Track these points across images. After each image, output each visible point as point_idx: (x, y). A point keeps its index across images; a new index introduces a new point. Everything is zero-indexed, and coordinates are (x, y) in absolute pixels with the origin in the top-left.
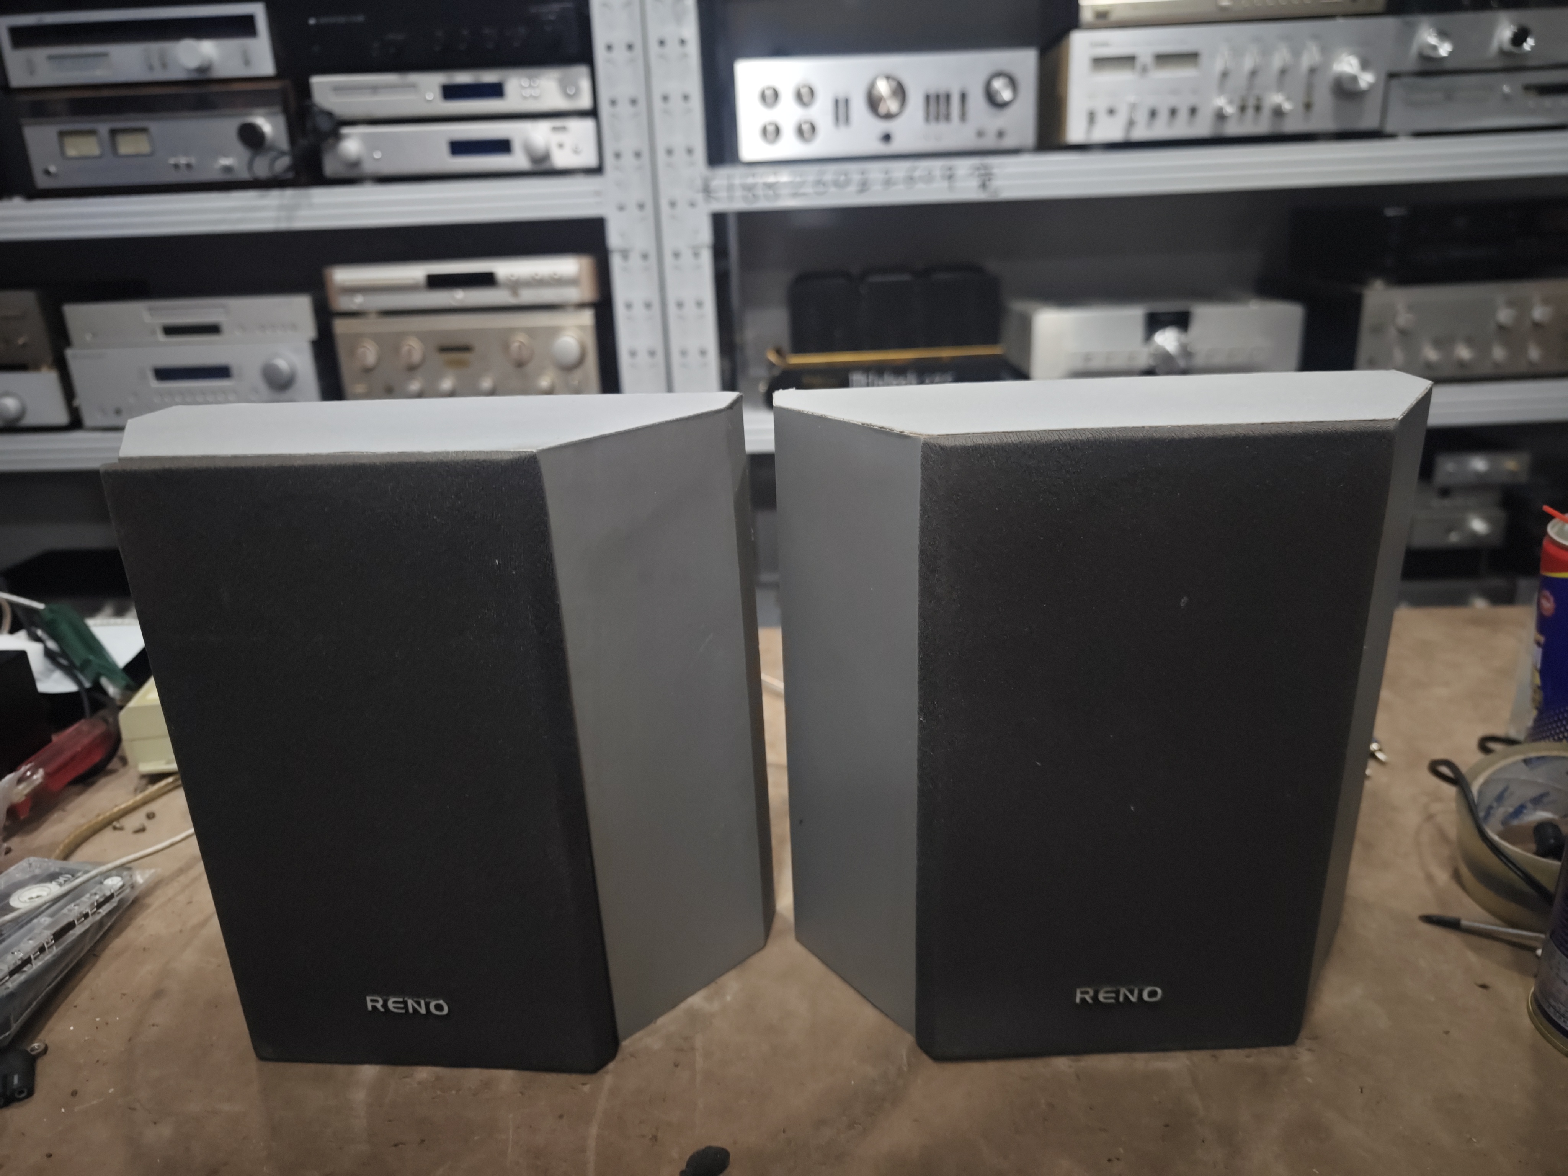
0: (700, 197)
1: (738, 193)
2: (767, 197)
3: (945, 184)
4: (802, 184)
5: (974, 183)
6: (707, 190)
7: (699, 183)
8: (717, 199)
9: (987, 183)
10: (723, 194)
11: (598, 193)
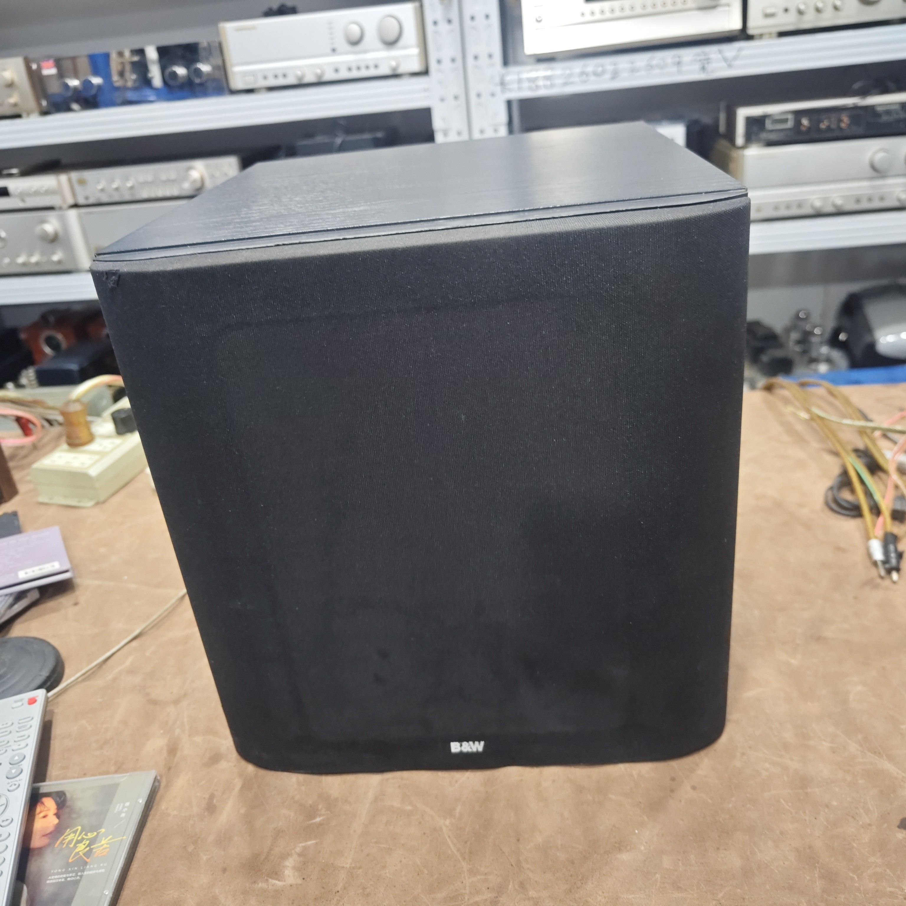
0: (498, 89)
1: (526, 85)
2: (545, 87)
3: (675, 69)
4: (571, 75)
5: (697, 67)
6: (503, 84)
7: (497, 80)
8: (510, 90)
9: (706, 66)
10: (515, 86)
11: (425, 90)
